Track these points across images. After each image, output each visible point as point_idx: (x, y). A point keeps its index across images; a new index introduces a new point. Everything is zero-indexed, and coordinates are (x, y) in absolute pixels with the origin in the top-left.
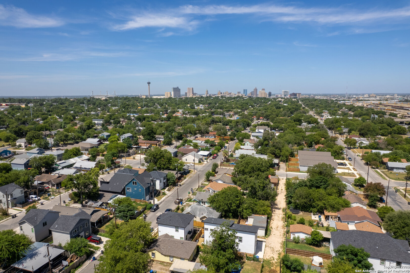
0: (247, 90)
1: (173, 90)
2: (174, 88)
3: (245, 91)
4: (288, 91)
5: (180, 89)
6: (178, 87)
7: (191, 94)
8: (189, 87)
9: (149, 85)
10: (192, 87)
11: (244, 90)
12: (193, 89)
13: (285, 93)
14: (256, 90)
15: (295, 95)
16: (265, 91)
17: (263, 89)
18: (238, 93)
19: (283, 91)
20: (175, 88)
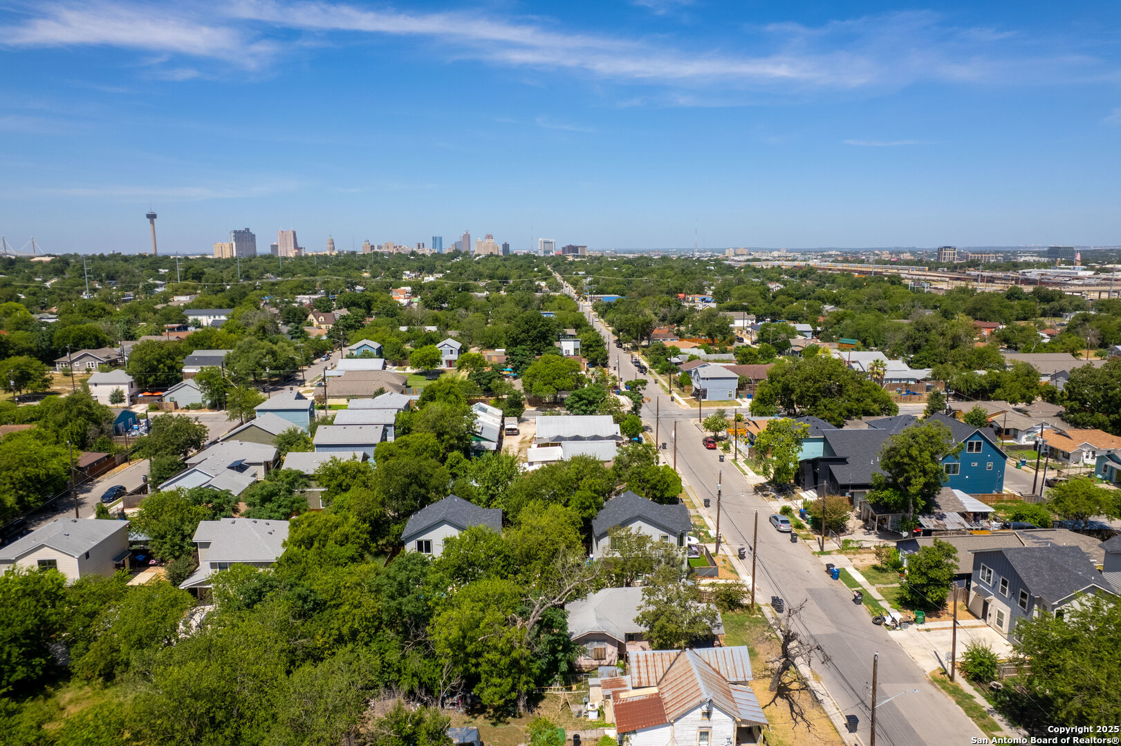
0: (441, 238)
1: (235, 236)
2: (235, 232)
3: (437, 241)
4: (553, 241)
5: (254, 235)
6: (248, 229)
7: (289, 248)
8: (281, 229)
9: (152, 223)
10: (292, 229)
11: (434, 239)
12: (294, 233)
13: (546, 245)
14: (467, 237)
15: (573, 249)
16: (493, 241)
17: (489, 237)
18: (419, 246)
19: (540, 239)
20: (240, 231)
